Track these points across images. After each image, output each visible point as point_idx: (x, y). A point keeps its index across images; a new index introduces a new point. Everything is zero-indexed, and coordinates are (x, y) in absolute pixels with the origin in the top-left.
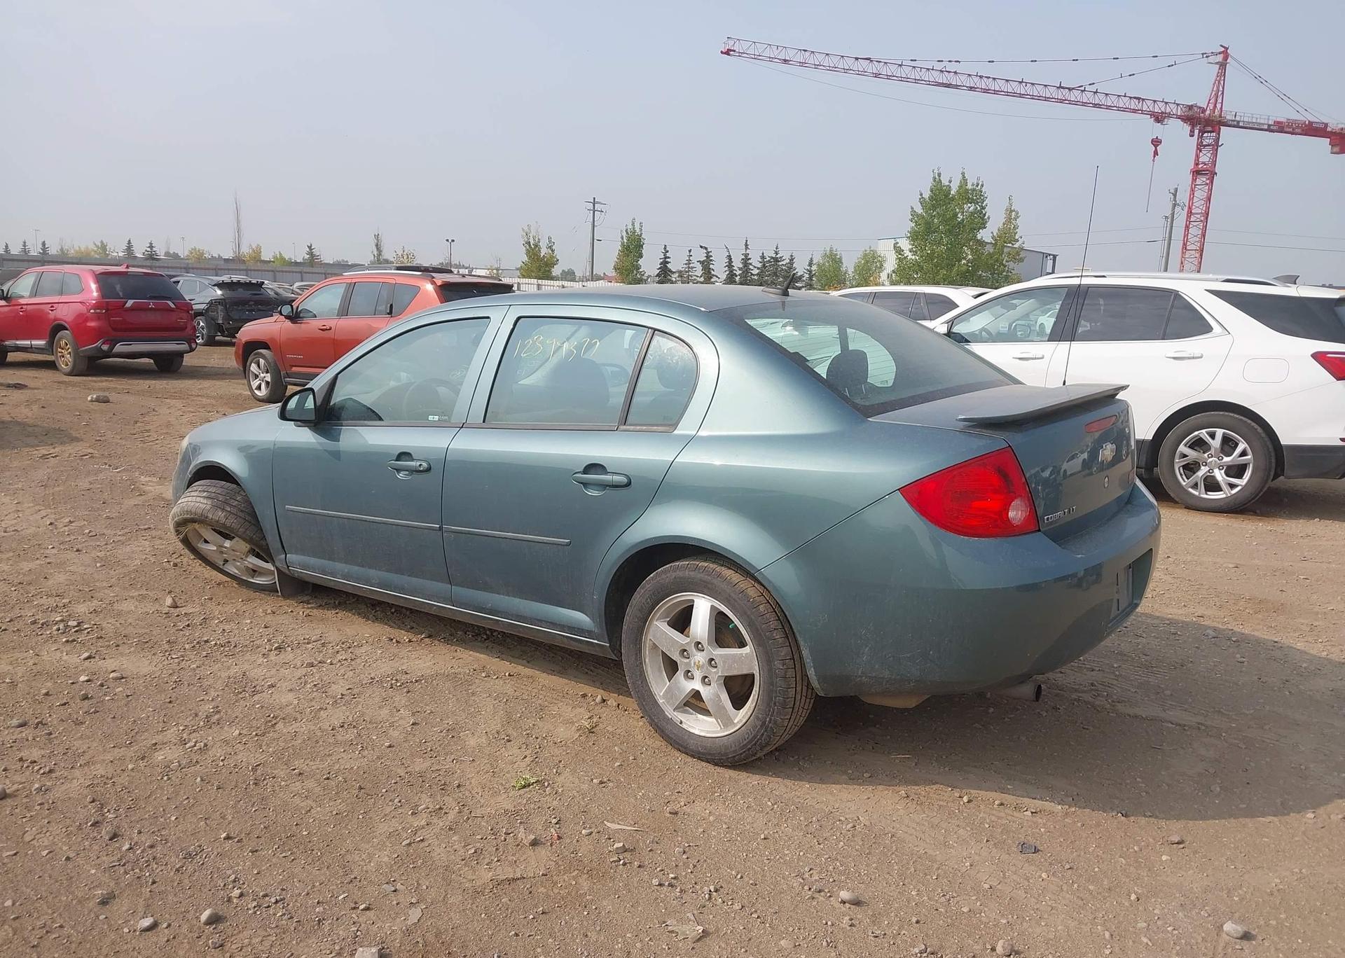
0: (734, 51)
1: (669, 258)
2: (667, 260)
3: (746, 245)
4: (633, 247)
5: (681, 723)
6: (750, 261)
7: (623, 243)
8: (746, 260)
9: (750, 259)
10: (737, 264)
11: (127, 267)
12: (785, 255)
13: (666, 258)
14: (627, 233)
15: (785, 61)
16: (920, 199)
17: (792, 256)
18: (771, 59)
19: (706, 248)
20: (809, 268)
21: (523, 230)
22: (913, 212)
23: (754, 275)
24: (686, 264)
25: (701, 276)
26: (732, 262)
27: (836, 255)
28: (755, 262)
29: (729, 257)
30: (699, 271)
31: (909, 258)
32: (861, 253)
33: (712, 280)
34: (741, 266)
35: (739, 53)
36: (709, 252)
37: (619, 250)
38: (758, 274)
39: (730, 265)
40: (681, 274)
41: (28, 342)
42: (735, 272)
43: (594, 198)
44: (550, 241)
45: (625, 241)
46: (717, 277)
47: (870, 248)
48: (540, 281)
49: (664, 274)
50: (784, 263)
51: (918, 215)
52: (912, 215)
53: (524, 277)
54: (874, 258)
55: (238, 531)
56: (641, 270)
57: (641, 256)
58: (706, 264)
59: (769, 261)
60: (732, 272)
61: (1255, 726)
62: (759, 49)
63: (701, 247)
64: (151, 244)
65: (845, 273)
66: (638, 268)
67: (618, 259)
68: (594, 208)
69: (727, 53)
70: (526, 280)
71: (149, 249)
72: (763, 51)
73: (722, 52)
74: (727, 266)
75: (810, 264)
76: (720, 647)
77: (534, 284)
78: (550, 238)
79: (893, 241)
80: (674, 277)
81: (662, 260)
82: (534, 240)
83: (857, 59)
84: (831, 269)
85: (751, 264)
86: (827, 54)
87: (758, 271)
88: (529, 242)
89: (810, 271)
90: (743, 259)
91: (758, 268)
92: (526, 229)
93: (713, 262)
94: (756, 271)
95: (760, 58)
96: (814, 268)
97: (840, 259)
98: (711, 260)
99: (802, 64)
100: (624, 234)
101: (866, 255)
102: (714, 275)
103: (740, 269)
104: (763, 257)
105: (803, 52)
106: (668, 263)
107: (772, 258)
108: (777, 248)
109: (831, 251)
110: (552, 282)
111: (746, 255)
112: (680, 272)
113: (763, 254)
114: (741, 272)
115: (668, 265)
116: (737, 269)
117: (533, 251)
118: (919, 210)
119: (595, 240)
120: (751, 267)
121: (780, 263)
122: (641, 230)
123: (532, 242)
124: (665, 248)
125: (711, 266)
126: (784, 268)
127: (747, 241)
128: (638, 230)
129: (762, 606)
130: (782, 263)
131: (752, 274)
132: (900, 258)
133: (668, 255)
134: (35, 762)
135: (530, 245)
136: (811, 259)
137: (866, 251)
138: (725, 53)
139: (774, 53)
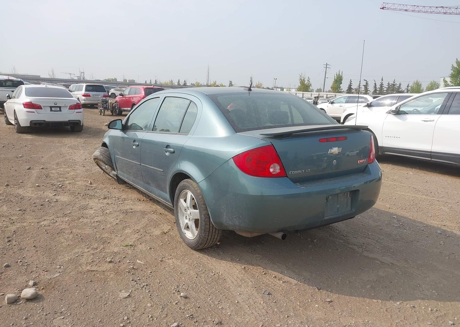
0: (385, 8)
1: (352, 84)
2: (351, 85)
3: (382, 79)
4: (339, 80)
5: (185, 234)
6: (383, 85)
7: (335, 79)
8: (382, 85)
9: (383, 84)
10: (378, 86)
11: (153, 86)
12: (397, 83)
13: (351, 84)
14: (337, 75)
15: (406, 10)
16: (456, 61)
17: (400, 83)
18: (400, 10)
19: (366, 81)
20: (407, 88)
21: (300, 74)
22: (453, 66)
23: (385, 90)
24: (358, 86)
25: (364, 91)
26: (376, 86)
27: (419, 83)
28: (385, 85)
29: (375, 84)
30: (363, 88)
31: (449, 84)
32: (430, 82)
33: (368, 92)
34: (379, 87)
35: (387, 8)
36: (367, 82)
37: (333, 81)
38: (386, 90)
39: (375, 87)
40: (356, 90)
41: (126, 109)
42: (377, 89)
43: (327, 63)
44: (308, 79)
45: (336, 78)
46: (370, 91)
47: (434, 80)
48: (304, 92)
49: (350, 90)
50: (397, 86)
51: (455, 68)
52: (452, 68)
53: (298, 91)
54: (435, 84)
55: (106, 163)
56: (341, 88)
57: (341, 83)
58: (366, 86)
59: (391, 85)
60: (376, 89)
61: (416, 268)
62: (396, 6)
63: (364, 80)
64: (185, 80)
65: (423, 90)
66: (340, 87)
67: (333, 84)
68: (326, 67)
69: (383, 8)
70: (299, 92)
71: (184, 82)
72: (397, 7)
73: (380, 8)
74: (374, 87)
75: (408, 86)
76: (194, 209)
77: (301, 93)
78: (308, 77)
79: (443, 78)
80: (353, 91)
81: (349, 85)
82: (303, 78)
83: (437, 7)
84: (417, 88)
85: (383, 86)
86: (424, 7)
87: (386, 89)
88: (301, 79)
89: (408, 89)
90: (380, 85)
91: (387, 88)
92: (301, 74)
93: (369, 86)
94: (385, 89)
95: (396, 9)
96: (409, 88)
97: (421, 85)
98: (368, 85)
99: (413, 11)
100: (336, 76)
101: (431, 83)
102: (369, 90)
103: (379, 88)
104: (389, 84)
105: (414, 6)
106: (351, 86)
107: (392, 84)
108: (394, 81)
109: (417, 81)
110: (308, 93)
111: (382, 83)
112: (356, 89)
113: (389, 82)
114: (379, 89)
115: (352, 87)
116: (378, 88)
117: (302, 82)
118: (455, 65)
119: (326, 78)
120: (383, 87)
121: (395, 86)
122: (342, 74)
123: (302, 79)
124: (351, 80)
125: (368, 87)
126: (396, 88)
127: (382, 78)
128: (341, 74)
129: (201, 196)
130: (396, 86)
131: (384, 90)
132: (445, 85)
133: (352, 83)
134: (13, 220)
135: (301, 80)
136: (408, 85)
137: (432, 82)
138: (382, 9)
139: (402, 7)
